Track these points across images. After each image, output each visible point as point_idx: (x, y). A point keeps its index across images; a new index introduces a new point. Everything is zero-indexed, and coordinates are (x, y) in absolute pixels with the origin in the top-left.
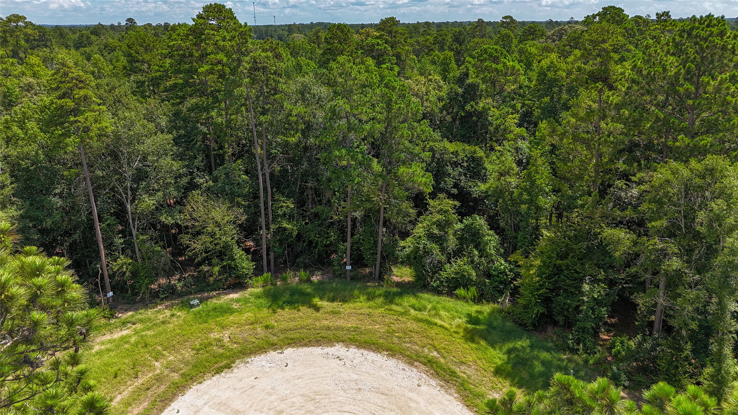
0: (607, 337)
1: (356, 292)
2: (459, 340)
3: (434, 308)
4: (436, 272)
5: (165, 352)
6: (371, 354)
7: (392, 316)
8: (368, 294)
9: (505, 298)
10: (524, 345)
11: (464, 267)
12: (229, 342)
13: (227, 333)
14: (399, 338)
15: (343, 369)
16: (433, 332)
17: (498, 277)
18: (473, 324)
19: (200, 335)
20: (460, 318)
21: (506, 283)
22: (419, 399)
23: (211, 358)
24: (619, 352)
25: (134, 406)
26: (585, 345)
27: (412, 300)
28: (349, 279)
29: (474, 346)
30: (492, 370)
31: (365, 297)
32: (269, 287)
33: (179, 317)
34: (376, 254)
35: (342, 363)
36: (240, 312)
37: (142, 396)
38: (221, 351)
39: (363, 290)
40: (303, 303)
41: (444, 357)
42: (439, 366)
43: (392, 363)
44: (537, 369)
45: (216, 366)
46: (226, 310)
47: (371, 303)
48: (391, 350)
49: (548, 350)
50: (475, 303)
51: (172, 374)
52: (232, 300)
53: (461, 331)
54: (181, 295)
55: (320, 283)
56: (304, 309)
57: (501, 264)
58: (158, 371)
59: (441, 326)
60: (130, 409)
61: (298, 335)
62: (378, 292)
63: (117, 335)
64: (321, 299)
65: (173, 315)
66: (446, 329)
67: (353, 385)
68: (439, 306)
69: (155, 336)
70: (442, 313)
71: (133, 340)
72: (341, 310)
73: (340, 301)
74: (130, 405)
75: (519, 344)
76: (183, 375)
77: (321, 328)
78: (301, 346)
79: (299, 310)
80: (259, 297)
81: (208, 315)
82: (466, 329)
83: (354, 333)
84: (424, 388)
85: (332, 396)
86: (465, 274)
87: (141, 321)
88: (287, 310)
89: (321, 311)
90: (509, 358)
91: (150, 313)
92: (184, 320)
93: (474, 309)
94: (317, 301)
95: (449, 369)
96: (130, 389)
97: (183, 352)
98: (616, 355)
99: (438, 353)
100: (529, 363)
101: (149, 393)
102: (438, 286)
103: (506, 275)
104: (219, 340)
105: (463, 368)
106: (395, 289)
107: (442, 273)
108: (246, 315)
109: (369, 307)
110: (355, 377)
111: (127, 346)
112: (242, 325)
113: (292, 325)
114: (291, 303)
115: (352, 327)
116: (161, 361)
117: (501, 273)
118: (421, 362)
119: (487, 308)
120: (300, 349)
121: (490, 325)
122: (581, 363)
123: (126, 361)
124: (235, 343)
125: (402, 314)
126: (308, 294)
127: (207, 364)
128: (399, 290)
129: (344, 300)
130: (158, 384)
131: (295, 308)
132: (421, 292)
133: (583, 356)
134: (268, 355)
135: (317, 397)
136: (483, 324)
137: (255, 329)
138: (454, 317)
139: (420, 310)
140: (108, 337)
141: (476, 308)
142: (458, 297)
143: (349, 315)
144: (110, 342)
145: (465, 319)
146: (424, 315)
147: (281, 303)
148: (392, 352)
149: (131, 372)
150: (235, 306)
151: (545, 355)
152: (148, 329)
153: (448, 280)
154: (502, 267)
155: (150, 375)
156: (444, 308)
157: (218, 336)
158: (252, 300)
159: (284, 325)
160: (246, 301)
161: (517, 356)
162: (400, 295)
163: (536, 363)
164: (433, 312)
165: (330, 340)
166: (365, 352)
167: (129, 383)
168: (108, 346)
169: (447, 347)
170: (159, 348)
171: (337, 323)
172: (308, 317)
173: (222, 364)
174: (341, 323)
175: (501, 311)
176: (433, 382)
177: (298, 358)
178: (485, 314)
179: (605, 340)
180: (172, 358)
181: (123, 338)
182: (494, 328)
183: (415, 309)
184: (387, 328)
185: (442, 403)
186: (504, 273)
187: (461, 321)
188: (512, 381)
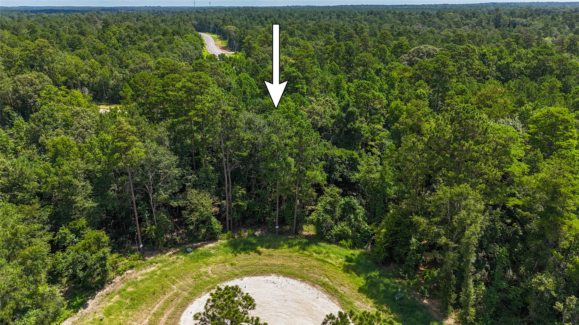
0: (423, 269)
1: (282, 243)
2: (340, 271)
3: (327, 252)
4: (329, 230)
5: (177, 280)
6: (292, 280)
7: (303, 257)
8: (289, 244)
9: (368, 246)
10: (376, 274)
11: (344, 228)
12: (212, 273)
13: (210, 268)
14: (307, 270)
15: (276, 289)
16: (326, 267)
17: (364, 233)
18: (349, 262)
19: (195, 270)
20: (341, 258)
21: (369, 237)
22: (317, 305)
23: (203, 283)
24: (428, 278)
25: (167, 310)
26: (409, 274)
27: (315, 247)
28: (277, 233)
29: (349, 275)
30: (358, 289)
31: (287, 246)
32: (231, 239)
33: (182, 259)
34: (294, 219)
35: (275, 285)
36: (216, 255)
37: (170, 305)
38: (208, 279)
39: (286, 241)
40: (252, 250)
41: (332, 282)
42: (329, 286)
43: (303, 285)
44: (381, 289)
45: (207, 288)
46: (207, 255)
47: (291, 249)
48: (303, 278)
49: (389, 277)
50: (351, 248)
51: (184, 292)
52: (210, 248)
53: (342, 266)
54: (180, 245)
55: (261, 236)
56: (252, 253)
57: (365, 226)
58: (175, 291)
59: (331, 263)
60: (165, 311)
61: (250, 269)
62: (294, 243)
63: (149, 270)
64: (262, 247)
65: (177, 258)
66: (334, 265)
67: (282, 298)
68: (330, 251)
69: (171, 270)
70: (332, 255)
71: (158, 272)
72: (274, 254)
73: (273, 248)
74: (165, 309)
75: (373, 274)
76: (189, 293)
77: (263, 265)
78: (252, 276)
79: (249, 254)
80: (226, 246)
81: (198, 258)
82: (344, 265)
83: (281, 268)
84: (320, 299)
85: (271, 304)
86: (346, 231)
87: (160, 262)
88: (242, 254)
89: (262, 255)
90: (367, 282)
91: (164, 257)
92: (184, 261)
93: (349, 252)
94: (259, 248)
95: (334, 288)
96: (162, 300)
97: (187, 280)
98: (426, 280)
99: (329, 279)
100: (378, 285)
101: (173, 303)
102: (330, 239)
103: (369, 233)
104: (206, 273)
105: (342, 287)
106: (305, 241)
107: (332, 231)
108: (219, 257)
109: (290, 252)
110: (283, 293)
111: (156, 277)
112: (218, 263)
113: (246, 263)
114: (244, 250)
115: (280, 264)
116: (176, 285)
117: (366, 232)
118: (319, 285)
119: (357, 252)
120: (252, 278)
121: (358, 262)
122: (406, 284)
123: (158, 285)
124: (215, 274)
125: (309, 256)
126: (254, 244)
127: (202, 287)
128: (307, 241)
129: (275, 248)
130: (177, 298)
131: (247, 253)
132: (320, 242)
133: (407, 281)
134: (235, 281)
135: (263, 305)
136: (354, 262)
137: (225, 265)
138: (339, 258)
139: (319, 254)
140: (144, 271)
141: (352, 251)
142: (341, 245)
143: (279, 257)
144: (146, 274)
145: (344, 259)
146: (321, 257)
147: (239, 250)
148: (303, 279)
149: (161, 291)
150: (212, 252)
151: (387, 281)
152: (166, 267)
153: (336, 235)
154: (366, 229)
155: (172, 293)
156: (333, 252)
157: (205, 270)
158: (222, 247)
159: (241, 263)
160: (218, 248)
161: (371, 281)
162: (308, 244)
163: (381, 285)
164: (326, 255)
165: (268, 272)
166: (288, 279)
167: (161, 297)
168: (146, 276)
169: (334, 276)
170: (174, 278)
171: (272, 262)
172: (255, 258)
173: (210, 287)
174: (274, 262)
175: (365, 254)
176: (325, 296)
177: (251, 283)
178: (356, 256)
179: (422, 271)
180: (181, 283)
181: (153, 272)
182: (361, 264)
183: (316, 253)
184: (300, 264)
185: (329, 307)
186: (367, 231)
187: (342, 260)
188: (367, 295)
